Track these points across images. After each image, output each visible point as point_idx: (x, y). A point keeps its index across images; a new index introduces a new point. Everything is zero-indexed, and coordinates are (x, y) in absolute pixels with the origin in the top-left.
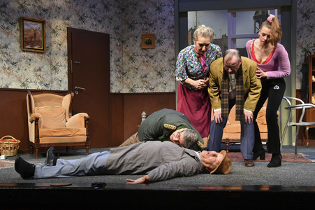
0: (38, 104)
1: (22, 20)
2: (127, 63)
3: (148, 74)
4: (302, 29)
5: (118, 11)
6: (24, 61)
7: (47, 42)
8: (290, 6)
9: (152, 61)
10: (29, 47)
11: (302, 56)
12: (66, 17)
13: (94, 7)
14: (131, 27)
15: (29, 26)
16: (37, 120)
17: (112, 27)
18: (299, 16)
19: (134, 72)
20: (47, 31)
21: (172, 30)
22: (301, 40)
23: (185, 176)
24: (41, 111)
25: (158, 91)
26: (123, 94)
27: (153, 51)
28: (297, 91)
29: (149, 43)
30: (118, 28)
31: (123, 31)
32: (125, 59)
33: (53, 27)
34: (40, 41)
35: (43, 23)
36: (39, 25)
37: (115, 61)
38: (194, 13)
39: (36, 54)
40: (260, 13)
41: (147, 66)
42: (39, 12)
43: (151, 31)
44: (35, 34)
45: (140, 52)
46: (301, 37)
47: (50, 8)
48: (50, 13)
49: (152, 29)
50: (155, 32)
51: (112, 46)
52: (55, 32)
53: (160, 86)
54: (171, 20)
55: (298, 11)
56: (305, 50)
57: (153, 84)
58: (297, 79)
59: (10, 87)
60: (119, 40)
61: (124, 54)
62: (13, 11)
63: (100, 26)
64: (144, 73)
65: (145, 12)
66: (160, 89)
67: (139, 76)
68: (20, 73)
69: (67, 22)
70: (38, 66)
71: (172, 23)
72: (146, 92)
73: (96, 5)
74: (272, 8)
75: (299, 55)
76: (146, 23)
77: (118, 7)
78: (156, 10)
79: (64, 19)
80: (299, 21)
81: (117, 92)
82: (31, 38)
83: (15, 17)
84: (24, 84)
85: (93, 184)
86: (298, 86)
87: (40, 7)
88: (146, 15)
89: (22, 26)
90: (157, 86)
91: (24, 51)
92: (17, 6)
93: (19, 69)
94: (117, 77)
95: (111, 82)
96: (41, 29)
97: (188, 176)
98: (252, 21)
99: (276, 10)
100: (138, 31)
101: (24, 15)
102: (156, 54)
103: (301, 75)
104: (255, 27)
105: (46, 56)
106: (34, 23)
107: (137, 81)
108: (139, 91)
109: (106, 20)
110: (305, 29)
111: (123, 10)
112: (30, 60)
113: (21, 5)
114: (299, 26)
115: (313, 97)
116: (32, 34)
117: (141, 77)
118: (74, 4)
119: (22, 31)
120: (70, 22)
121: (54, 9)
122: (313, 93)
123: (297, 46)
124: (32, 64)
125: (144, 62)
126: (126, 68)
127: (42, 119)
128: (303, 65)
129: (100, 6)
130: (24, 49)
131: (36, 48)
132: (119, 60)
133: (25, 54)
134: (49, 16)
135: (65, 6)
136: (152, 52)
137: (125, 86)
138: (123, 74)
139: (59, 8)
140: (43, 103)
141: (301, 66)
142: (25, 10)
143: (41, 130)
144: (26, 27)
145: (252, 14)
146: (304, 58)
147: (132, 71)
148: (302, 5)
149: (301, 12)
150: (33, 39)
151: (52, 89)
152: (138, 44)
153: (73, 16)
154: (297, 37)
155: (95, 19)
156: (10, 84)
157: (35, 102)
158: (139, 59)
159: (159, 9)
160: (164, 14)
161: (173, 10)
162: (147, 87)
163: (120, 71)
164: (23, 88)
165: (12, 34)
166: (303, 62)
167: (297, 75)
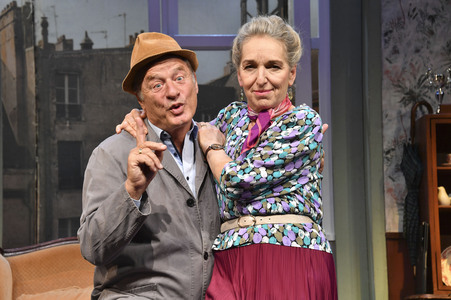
4: (399, 23)
11: (401, 117)
22: (399, 62)
28: (390, 237)
46: (396, 51)
56: (411, 97)
58: (388, 199)
75: (393, 114)
86: (394, 222)
103: (402, 181)
104: (245, 13)
110: (411, 26)
114: (389, 13)
115: (444, 263)
122: (444, 247)
123: (386, 81)
128: (406, 148)
141: (400, 152)
146: (407, 123)
154: (387, 52)
166: (405, 136)
167: (389, 183)
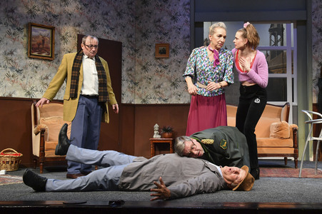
0: (44, 114)
1: (30, 26)
2: (139, 72)
3: (162, 84)
4: (317, 43)
5: (131, 19)
6: (30, 69)
7: (56, 49)
8: (306, 21)
9: (166, 71)
10: (36, 53)
11: (318, 70)
12: (76, 24)
13: (107, 14)
14: (145, 35)
15: (37, 32)
16: (43, 132)
17: (125, 35)
18: (315, 31)
19: (147, 82)
20: (56, 37)
21: (187, 40)
22: (317, 54)
23: (205, 192)
24: (47, 121)
25: (171, 103)
26: (134, 105)
27: (168, 61)
28: (314, 105)
29: (163, 52)
30: (131, 36)
31: (136, 40)
32: (138, 68)
33: (63, 34)
34: (48, 48)
35: (52, 29)
36: (48, 32)
37: (128, 70)
38: (209, 23)
39: (43, 62)
40: (276, 26)
41: (161, 76)
42: (48, 18)
43: (165, 40)
44: (43, 41)
45: (154, 62)
46: (316, 51)
47: (61, 14)
48: (61, 19)
49: (166, 38)
50: (170, 42)
51: (124, 55)
52: (64, 39)
53: (174, 97)
54: (187, 30)
55: (313, 26)
56: (321, 64)
57: (166, 94)
58: (314, 93)
59: (14, 96)
60: (132, 48)
61: (137, 63)
62: (21, 16)
63: (113, 34)
64: (158, 84)
65: (159, 21)
66: (173, 101)
67: (152, 87)
68: (25, 81)
69: (77, 28)
70: (45, 74)
71: (187, 33)
72: (159, 103)
73: (109, 12)
74: (288, 21)
75: (315, 69)
76: (160, 32)
77: (132, 15)
78: (172, 20)
79: (74, 25)
80: (315, 35)
81: (128, 102)
82: (39, 44)
83: (23, 23)
84: (29, 93)
85: (110, 202)
86: (315, 100)
87: (49, 13)
88: (161, 24)
89: (29, 32)
90: (171, 97)
91: (31, 58)
92: (25, 11)
93: (24, 77)
94: (129, 88)
95: (123, 92)
96: (50, 35)
97: (209, 193)
98: (268, 34)
99: (292, 24)
100: (152, 39)
101: (33, 21)
102: (171, 63)
103: (318, 89)
104: (271, 40)
105: (54, 64)
106: (43, 29)
107: (150, 92)
108: (152, 102)
109: (119, 28)
110: (321, 44)
111: (136, 18)
112: (36, 67)
113: (30, 10)
114: (314, 40)
116: (40, 40)
117: (155, 88)
118: (86, 10)
119: (30, 37)
120: (81, 29)
121: (64, 15)
123: (313, 60)
124: (38, 72)
125: (157, 71)
126: (138, 78)
127: (48, 131)
129: (112, 13)
130: (30, 56)
131: (44, 55)
132: (131, 70)
133: (32, 61)
134: (59, 22)
135: (76, 13)
136: (166, 62)
137: (137, 96)
138: (135, 84)
139: (70, 15)
140: (49, 113)
141: (317, 80)
142: (34, 16)
143: (47, 143)
144: (34, 33)
145: (268, 26)
147: (144, 81)
148: (317, 20)
149: (316, 27)
150: (41, 46)
151: (60, 99)
152: (152, 53)
153: (84, 23)
154: (313, 51)
155: (107, 26)
156: (14, 92)
157: (41, 112)
158: (153, 69)
159: (174, 18)
160: (179, 24)
161: (189, 19)
162: (160, 98)
163: (132, 81)
164: (28, 97)
165: (18, 40)
166: (319, 76)
167: (314, 89)
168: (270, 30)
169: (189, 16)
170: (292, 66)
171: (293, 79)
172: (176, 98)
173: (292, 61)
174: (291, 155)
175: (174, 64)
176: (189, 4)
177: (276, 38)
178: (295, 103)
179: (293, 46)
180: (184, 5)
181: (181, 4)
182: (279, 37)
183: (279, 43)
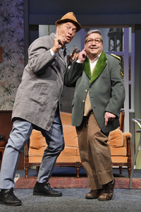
21: (21, 43)
25: (5, 110)
27: (1, 65)
38: (46, 26)
40: (115, 30)
50: (3, 45)
53: (7, 104)
54: (21, 33)
71: (22, 36)
74: (126, 26)
78: (4, 21)
90: (4, 103)
98: (107, 38)
99: (130, 28)
102: (4, 68)
104: (110, 45)
145: (107, 30)
160: (12, 26)
161: (23, 22)
168: (109, 35)
169: (23, 17)
170: (130, 72)
171: (130, 86)
172: (10, 105)
173: (130, 66)
174: (125, 164)
175: (7, 69)
176: (22, 4)
177: (115, 42)
178: (132, 110)
179: (130, 51)
180: (17, 5)
181: (14, 4)
182: (118, 42)
183: (118, 48)
